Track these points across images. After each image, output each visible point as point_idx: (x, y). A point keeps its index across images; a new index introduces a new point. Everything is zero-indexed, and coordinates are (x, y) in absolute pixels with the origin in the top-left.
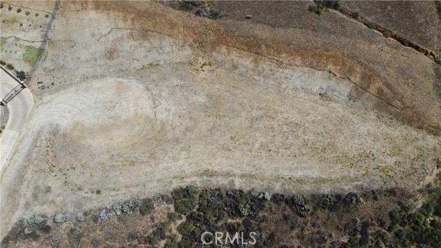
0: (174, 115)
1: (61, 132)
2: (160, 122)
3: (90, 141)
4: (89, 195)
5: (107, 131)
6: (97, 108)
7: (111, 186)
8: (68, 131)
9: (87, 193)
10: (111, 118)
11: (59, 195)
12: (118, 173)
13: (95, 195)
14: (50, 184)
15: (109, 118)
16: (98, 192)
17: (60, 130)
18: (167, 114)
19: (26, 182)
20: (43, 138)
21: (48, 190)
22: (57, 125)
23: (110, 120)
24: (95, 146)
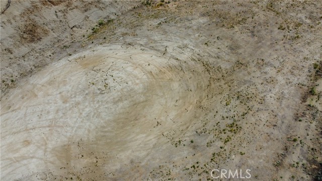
12: (236, 159)
15: (115, 102)
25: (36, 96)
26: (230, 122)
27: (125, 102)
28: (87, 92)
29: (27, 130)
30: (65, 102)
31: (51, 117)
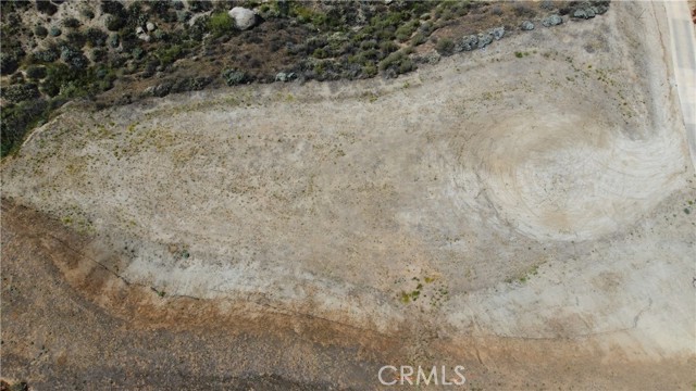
0: (447, 181)
1: (619, 129)
2: (467, 164)
3: (567, 119)
4: (529, 50)
5: (546, 140)
6: (583, 177)
7: (504, 64)
8: (609, 133)
9: (535, 52)
10: (550, 161)
11: (571, 44)
12: (503, 81)
13: (522, 50)
14: (591, 56)
15: (554, 161)
16: (519, 55)
17: (623, 132)
18: (458, 182)
19: (626, 54)
20: (641, 116)
21: (589, 49)
22: (632, 139)
23: (551, 158)
24: (554, 115)
25: (614, 204)
26: (486, 102)
27: (546, 157)
28: (572, 185)
29: (624, 174)
30: (592, 184)
31: (605, 176)
